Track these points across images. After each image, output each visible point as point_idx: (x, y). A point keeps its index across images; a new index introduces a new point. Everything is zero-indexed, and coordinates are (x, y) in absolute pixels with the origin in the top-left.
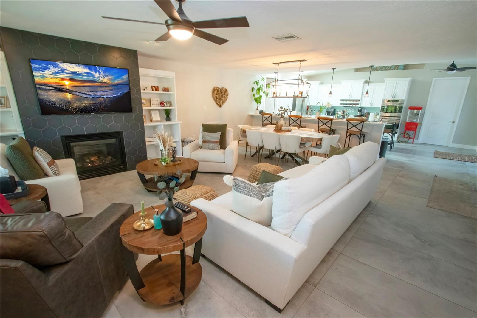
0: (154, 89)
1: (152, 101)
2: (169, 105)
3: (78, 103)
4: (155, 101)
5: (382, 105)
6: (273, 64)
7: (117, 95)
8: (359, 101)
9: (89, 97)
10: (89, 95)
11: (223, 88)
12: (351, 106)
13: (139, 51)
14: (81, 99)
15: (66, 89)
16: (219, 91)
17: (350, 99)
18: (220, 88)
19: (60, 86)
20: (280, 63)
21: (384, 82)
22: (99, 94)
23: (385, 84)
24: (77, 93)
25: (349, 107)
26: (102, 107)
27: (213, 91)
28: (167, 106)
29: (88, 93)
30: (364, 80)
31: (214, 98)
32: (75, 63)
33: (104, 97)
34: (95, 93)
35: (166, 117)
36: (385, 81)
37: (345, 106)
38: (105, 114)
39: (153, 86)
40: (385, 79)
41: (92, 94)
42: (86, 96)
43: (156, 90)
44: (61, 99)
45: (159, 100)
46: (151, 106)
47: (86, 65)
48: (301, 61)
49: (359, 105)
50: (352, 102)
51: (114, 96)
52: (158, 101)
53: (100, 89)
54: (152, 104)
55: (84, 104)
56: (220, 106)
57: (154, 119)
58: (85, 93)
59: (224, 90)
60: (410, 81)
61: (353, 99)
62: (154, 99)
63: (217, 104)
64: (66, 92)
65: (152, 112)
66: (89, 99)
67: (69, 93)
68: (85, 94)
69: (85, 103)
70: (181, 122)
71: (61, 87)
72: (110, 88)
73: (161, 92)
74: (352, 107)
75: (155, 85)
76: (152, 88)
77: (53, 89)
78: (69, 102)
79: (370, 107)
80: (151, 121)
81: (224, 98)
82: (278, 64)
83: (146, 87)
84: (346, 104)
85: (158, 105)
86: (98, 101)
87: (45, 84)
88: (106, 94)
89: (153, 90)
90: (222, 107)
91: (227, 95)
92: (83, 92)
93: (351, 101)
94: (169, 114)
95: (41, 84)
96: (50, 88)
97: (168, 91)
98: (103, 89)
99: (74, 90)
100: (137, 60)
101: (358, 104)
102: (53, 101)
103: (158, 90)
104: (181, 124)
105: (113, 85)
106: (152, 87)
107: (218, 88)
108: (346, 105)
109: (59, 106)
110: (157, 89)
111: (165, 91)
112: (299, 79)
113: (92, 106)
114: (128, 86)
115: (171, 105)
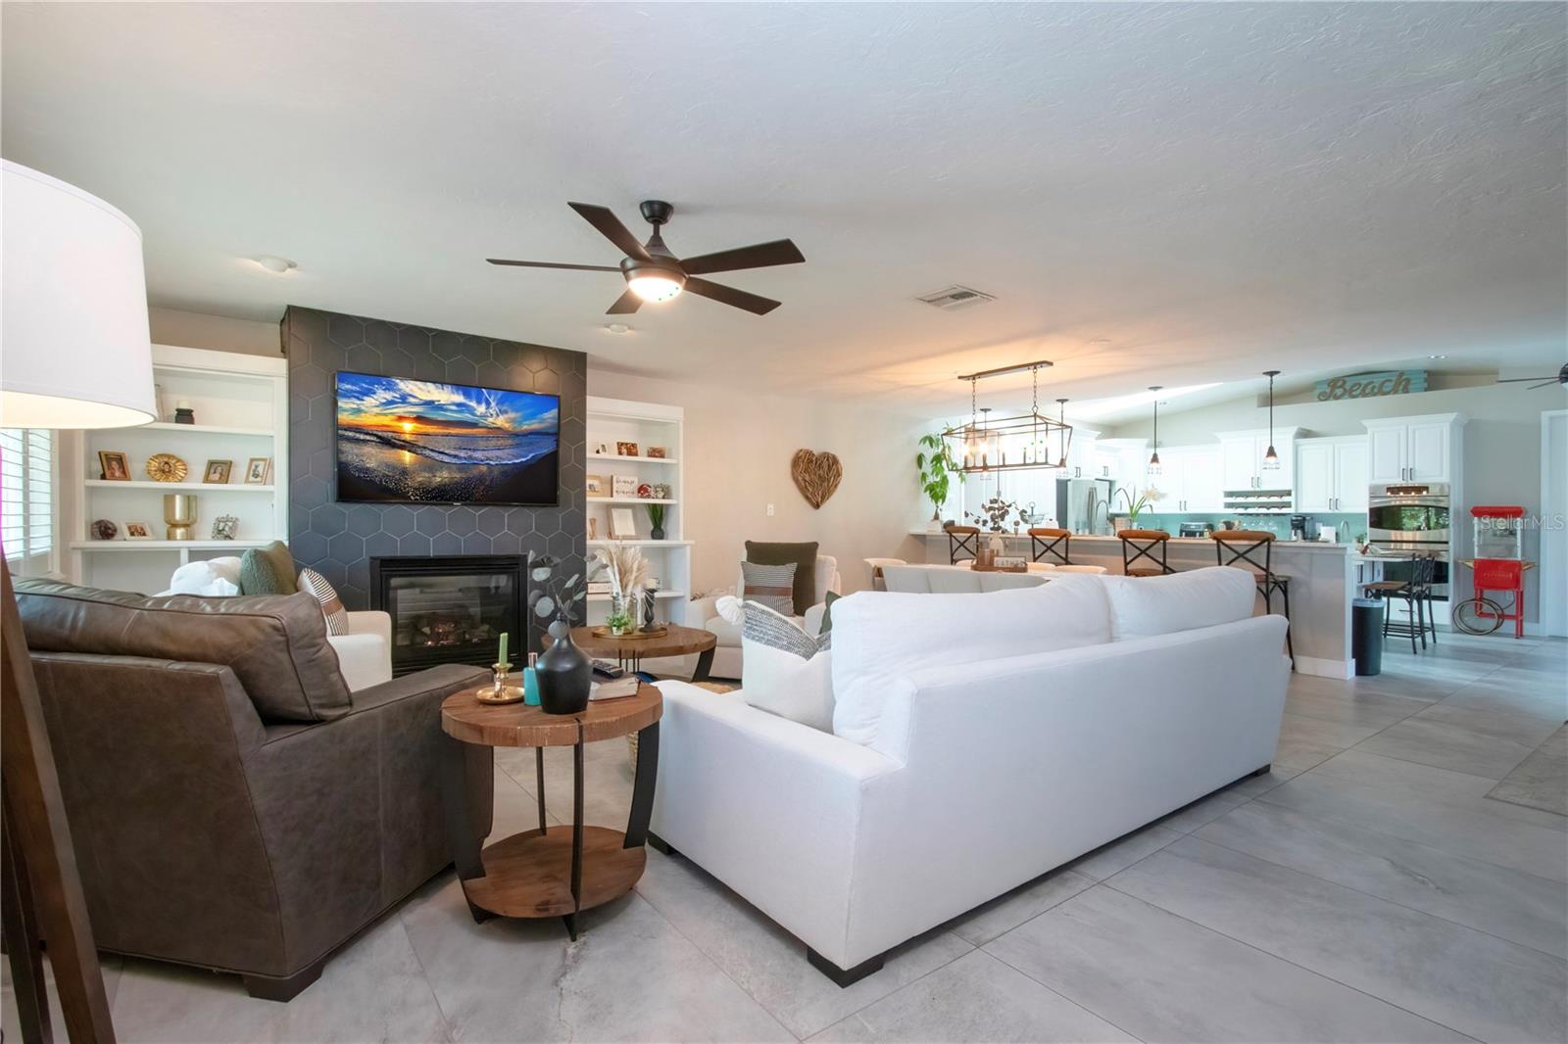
0: (624, 451)
1: (617, 482)
2: (661, 494)
3: (427, 475)
4: (625, 482)
5: (1370, 503)
6: (960, 378)
7: (524, 460)
8: (1289, 493)
9: (454, 461)
10: (455, 456)
11: (825, 453)
12: (1264, 511)
13: (592, 356)
14: (433, 467)
15: (403, 441)
16: (812, 461)
17: (1258, 489)
18: (815, 453)
19: (390, 434)
20: (980, 375)
21: (1364, 431)
22: (478, 455)
23: (1367, 437)
24: (427, 452)
25: (1258, 515)
26: (482, 488)
27: (796, 461)
28: (657, 498)
29: (453, 453)
30: (1294, 430)
31: (796, 480)
32: (434, 382)
33: (491, 463)
34: (470, 453)
35: (652, 527)
36: (1366, 429)
37: (1241, 511)
38: (486, 509)
39: (622, 444)
40: (1366, 423)
41: (462, 454)
42: (446, 459)
43: (630, 454)
44: (388, 466)
45: (636, 480)
46: (612, 496)
47: (459, 386)
48: (1035, 365)
49: (1290, 507)
50: (1263, 499)
51: (516, 461)
52: (633, 482)
53: (482, 444)
54: (614, 490)
55: (439, 480)
56: (817, 506)
57: (618, 530)
58: (446, 452)
59: (828, 460)
60: (1454, 425)
61: (1265, 487)
62: (622, 479)
63: (807, 498)
64: (402, 447)
65: (615, 513)
66: (454, 467)
67: (409, 451)
68: (446, 454)
69: (442, 477)
70: (693, 542)
71: (394, 435)
72: (510, 442)
73: (643, 458)
74: (1267, 515)
75: (629, 440)
76: (619, 449)
77: (375, 439)
78: (404, 472)
79: (1330, 512)
80: (610, 535)
81: (829, 482)
82: (974, 377)
83: (603, 446)
84: (1246, 506)
85: (633, 493)
86: (475, 472)
87: (358, 429)
88: (497, 457)
89: (620, 453)
90: (822, 507)
91: (839, 474)
92: (441, 450)
93: (1260, 494)
94: (661, 518)
95: (349, 428)
96: (368, 437)
97: (662, 456)
98: (493, 442)
99: (421, 444)
100: (585, 376)
101: (1288, 505)
102: (368, 469)
103: (636, 454)
104: (691, 545)
105: (516, 435)
106: (620, 445)
107: (810, 453)
108: (1247, 508)
109: (381, 481)
110: (631, 449)
111: (655, 456)
112: (1035, 415)
113: (456, 483)
114: (554, 438)
115: (667, 492)
